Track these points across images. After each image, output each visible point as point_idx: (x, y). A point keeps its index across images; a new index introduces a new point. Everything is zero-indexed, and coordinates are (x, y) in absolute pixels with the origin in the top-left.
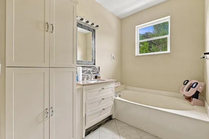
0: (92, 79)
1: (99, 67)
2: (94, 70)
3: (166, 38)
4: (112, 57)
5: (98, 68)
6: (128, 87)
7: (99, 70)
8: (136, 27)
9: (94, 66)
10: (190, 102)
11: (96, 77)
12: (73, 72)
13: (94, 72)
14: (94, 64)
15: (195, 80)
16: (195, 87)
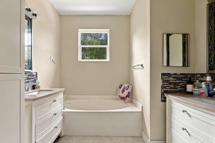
0: (30, 90)
1: (37, 73)
2: (29, 77)
3: (105, 48)
4: (51, 60)
5: (35, 74)
6: (69, 96)
7: (37, 77)
8: (79, 30)
9: (30, 71)
10: (124, 101)
11: (34, 87)
12: (20, 80)
13: (30, 80)
14: (31, 69)
15: (127, 84)
16: (127, 89)
